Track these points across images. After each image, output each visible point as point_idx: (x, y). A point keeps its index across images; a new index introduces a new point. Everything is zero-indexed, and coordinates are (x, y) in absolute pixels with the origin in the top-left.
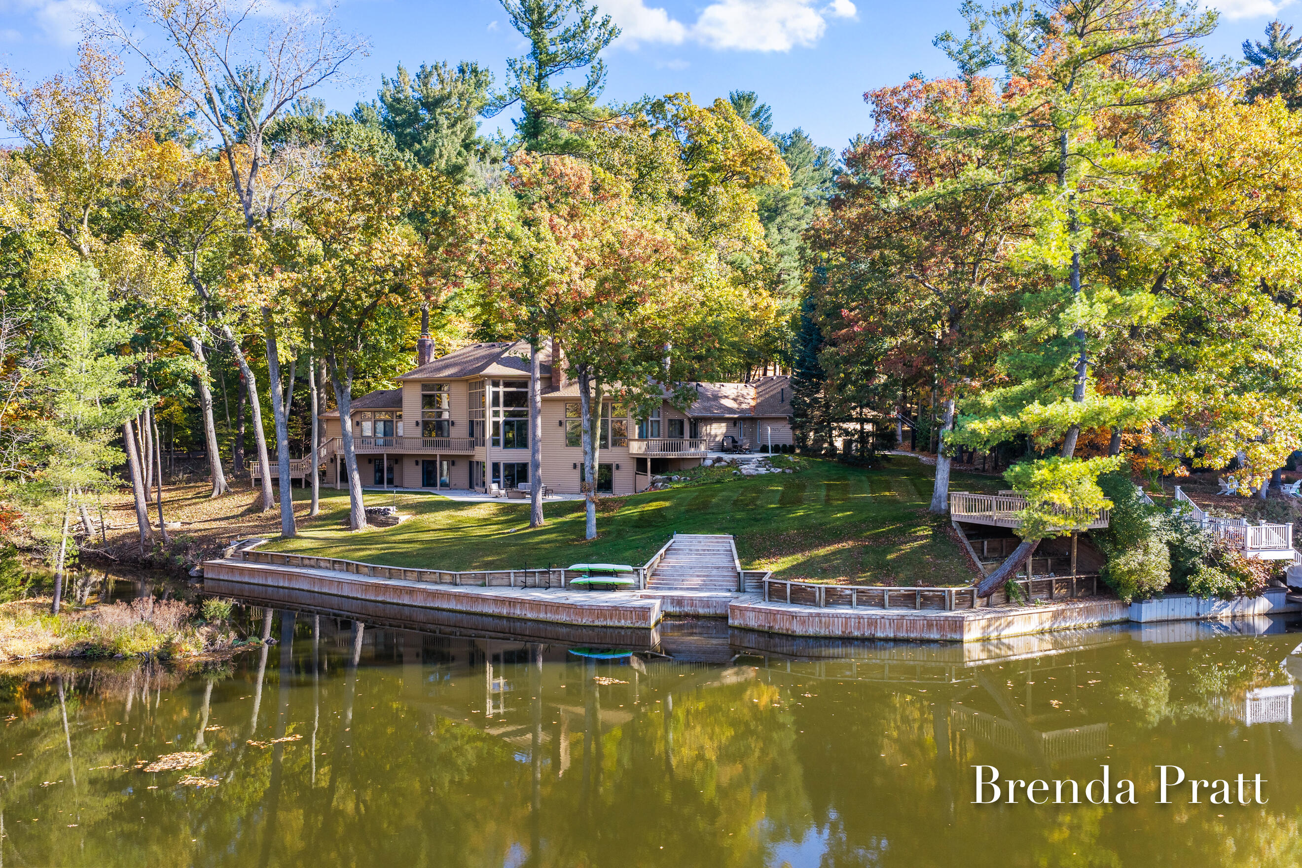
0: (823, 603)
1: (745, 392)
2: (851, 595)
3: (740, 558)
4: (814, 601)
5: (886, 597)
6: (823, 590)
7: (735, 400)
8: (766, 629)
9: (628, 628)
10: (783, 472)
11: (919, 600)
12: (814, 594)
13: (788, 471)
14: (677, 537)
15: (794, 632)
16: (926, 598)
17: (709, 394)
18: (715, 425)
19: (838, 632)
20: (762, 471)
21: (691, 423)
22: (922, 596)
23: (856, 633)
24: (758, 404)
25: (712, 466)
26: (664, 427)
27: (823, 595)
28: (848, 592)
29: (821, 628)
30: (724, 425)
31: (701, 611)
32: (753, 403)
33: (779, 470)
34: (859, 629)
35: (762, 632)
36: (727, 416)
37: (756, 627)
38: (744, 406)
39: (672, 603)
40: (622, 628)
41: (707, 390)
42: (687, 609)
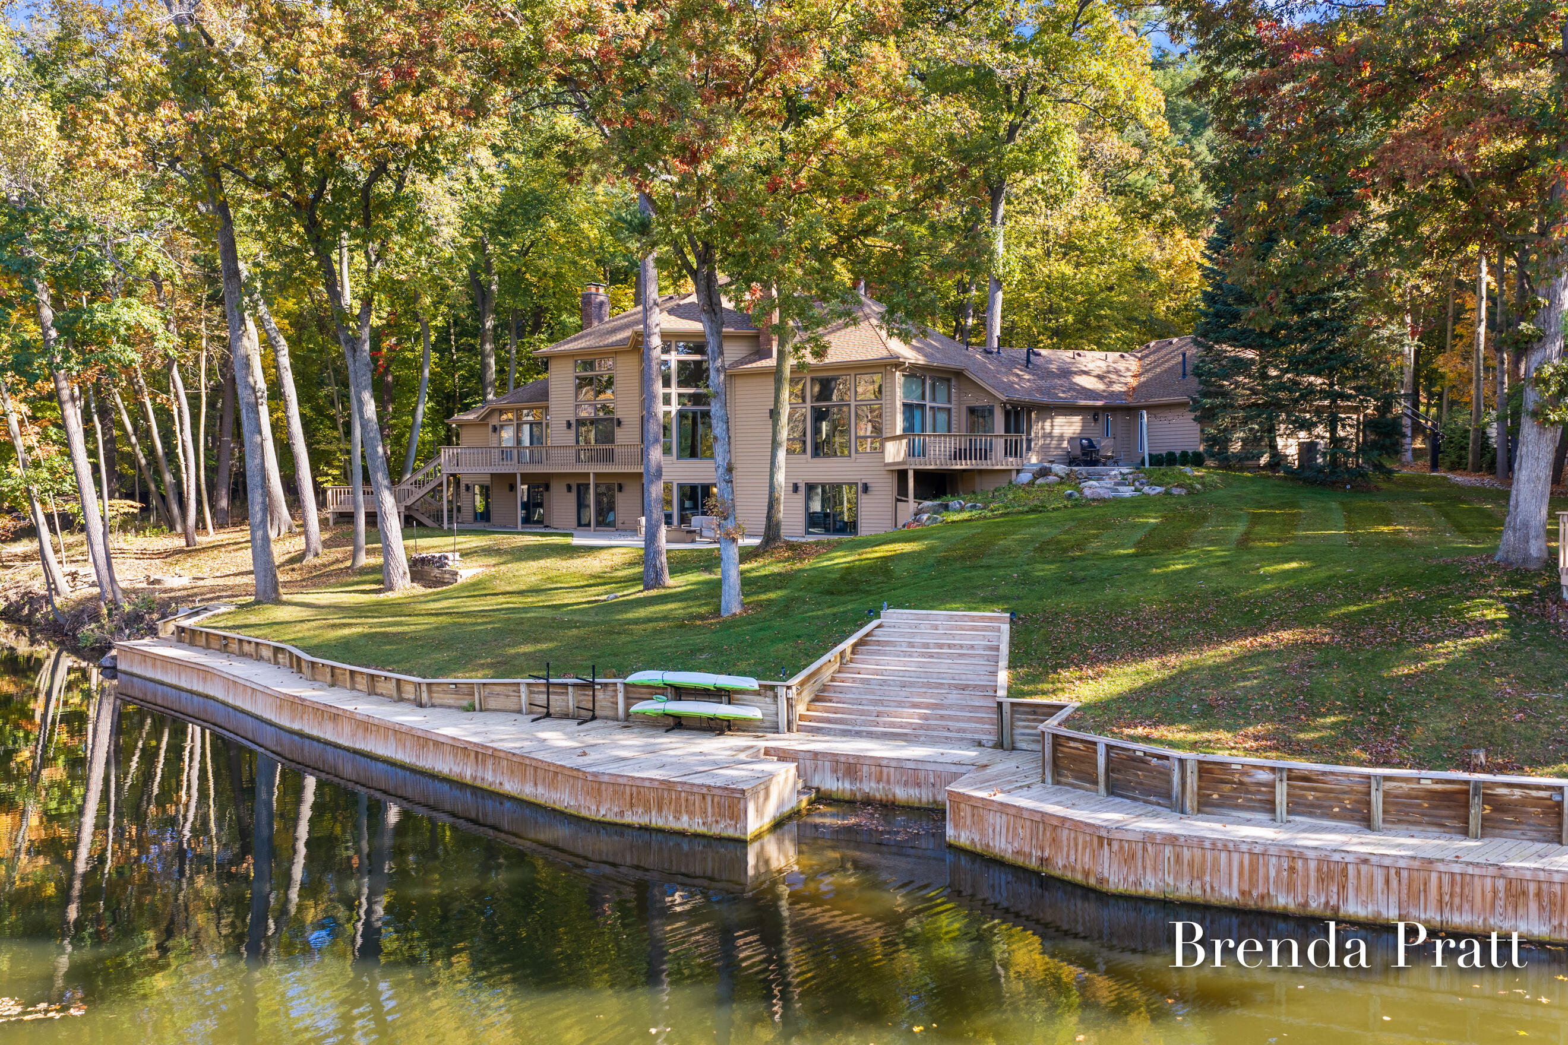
0: (1190, 801)
1: (1121, 366)
2: (1272, 786)
3: (1012, 666)
4: (1168, 795)
5: (1377, 799)
6: (1191, 768)
7: (1100, 377)
8: (1033, 864)
9: (696, 835)
10: (1168, 493)
11: (1477, 811)
12: (1167, 775)
13: (1176, 491)
14: (891, 616)
15: (1101, 881)
16: (1499, 806)
17: (1053, 367)
18: (1059, 420)
19: (1229, 893)
20: (1127, 492)
21: (1007, 414)
22: (1488, 799)
23: (1283, 901)
24: (1141, 385)
25: (1031, 483)
26: (960, 418)
27: (1192, 781)
28: (1264, 776)
29: (1178, 876)
30: (1077, 420)
31: (901, 794)
32: (1134, 382)
33: (1159, 489)
34: (1291, 887)
35: (1024, 870)
36: (1083, 403)
37: (1009, 856)
38: (1117, 388)
39: (835, 771)
40: (682, 834)
41: (1050, 361)
42: (870, 787)
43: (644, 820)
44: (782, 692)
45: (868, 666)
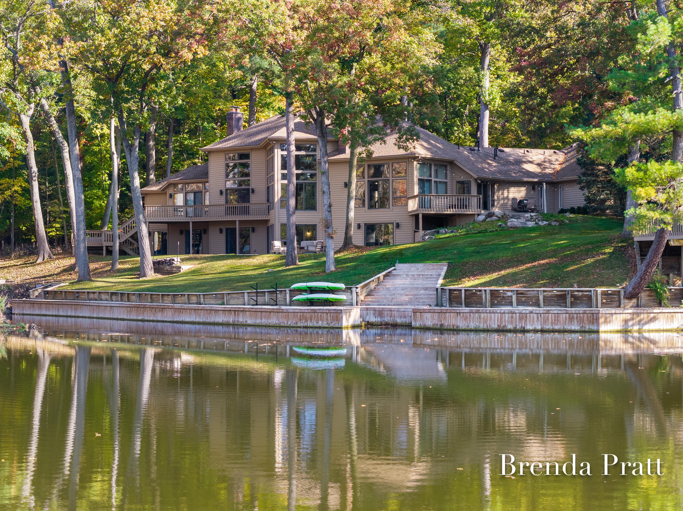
0: (488, 304)
1: (553, 158)
2: (511, 297)
4: (482, 303)
5: (541, 298)
6: (488, 292)
7: (539, 165)
9: (324, 328)
10: (549, 224)
11: (569, 300)
12: (481, 296)
13: (553, 223)
14: (399, 266)
15: (457, 327)
16: (575, 298)
17: (511, 159)
18: (512, 189)
20: (531, 224)
21: (479, 186)
22: (572, 296)
23: (510, 327)
24: (562, 169)
25: (484, 221)
26: (452, 187)
27: (488, 296)
28: (509, 294)
29: (480, 322)
30: (523, 189)
31: (399, 321)
32: (558, 167)
33: (545, 223)
34: (512, 322)
35: (436, 329)
36: (526, 179)
37: (431, 326)
38: (548, 171)
39: (374, 314)
40: (320, 328)
41: (510, 155)
42: (387, 319)
43: (305, 324)
44: (354, 290)
45: (389, 283)
